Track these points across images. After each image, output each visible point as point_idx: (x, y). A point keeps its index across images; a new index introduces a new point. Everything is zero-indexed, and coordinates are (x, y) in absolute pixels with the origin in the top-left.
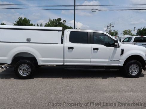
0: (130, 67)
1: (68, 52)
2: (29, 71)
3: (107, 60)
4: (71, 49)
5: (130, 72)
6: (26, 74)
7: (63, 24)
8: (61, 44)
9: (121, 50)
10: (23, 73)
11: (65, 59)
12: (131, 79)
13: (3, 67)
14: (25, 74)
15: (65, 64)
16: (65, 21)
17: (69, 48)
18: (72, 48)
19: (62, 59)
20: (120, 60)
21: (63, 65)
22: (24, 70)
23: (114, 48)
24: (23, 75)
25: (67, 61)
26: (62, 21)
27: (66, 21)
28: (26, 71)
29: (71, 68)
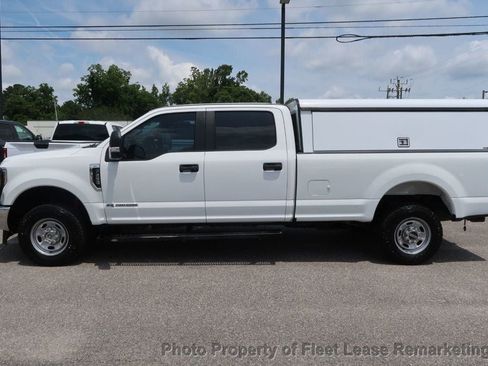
7: (238, 84)
16: (243, 75)
26: (233, 75)
27: (246, 74)
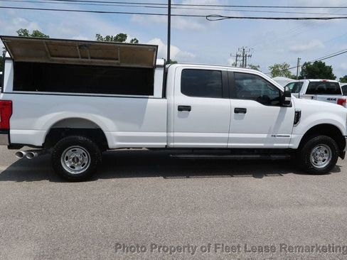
0: (313, 151)
1: (179, 116)
2: (86, 163)
3: (265, 136)
4: (186, 110)
5: (313, 161)
6: (79, 170)
8: (163, 98)
9: (296, 112)
10: (73, 167)
11: (171, 134)
12: (314, 176)
13: (24, 153)
14: (77, 169)
15: (172, 144)
16: (135, 41)
17: (181, 108)
18: (188, 108)
19: (164, 134)
20: (292, 136)
21: (166, 148)
22: (76, 160)
23: (279, 108)
24: (73, 173)
25: (174, 139)
26: (128, 41)
28: (80, 163)
29: (184, 154)
